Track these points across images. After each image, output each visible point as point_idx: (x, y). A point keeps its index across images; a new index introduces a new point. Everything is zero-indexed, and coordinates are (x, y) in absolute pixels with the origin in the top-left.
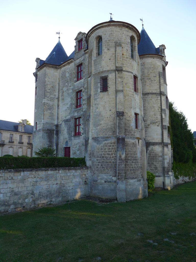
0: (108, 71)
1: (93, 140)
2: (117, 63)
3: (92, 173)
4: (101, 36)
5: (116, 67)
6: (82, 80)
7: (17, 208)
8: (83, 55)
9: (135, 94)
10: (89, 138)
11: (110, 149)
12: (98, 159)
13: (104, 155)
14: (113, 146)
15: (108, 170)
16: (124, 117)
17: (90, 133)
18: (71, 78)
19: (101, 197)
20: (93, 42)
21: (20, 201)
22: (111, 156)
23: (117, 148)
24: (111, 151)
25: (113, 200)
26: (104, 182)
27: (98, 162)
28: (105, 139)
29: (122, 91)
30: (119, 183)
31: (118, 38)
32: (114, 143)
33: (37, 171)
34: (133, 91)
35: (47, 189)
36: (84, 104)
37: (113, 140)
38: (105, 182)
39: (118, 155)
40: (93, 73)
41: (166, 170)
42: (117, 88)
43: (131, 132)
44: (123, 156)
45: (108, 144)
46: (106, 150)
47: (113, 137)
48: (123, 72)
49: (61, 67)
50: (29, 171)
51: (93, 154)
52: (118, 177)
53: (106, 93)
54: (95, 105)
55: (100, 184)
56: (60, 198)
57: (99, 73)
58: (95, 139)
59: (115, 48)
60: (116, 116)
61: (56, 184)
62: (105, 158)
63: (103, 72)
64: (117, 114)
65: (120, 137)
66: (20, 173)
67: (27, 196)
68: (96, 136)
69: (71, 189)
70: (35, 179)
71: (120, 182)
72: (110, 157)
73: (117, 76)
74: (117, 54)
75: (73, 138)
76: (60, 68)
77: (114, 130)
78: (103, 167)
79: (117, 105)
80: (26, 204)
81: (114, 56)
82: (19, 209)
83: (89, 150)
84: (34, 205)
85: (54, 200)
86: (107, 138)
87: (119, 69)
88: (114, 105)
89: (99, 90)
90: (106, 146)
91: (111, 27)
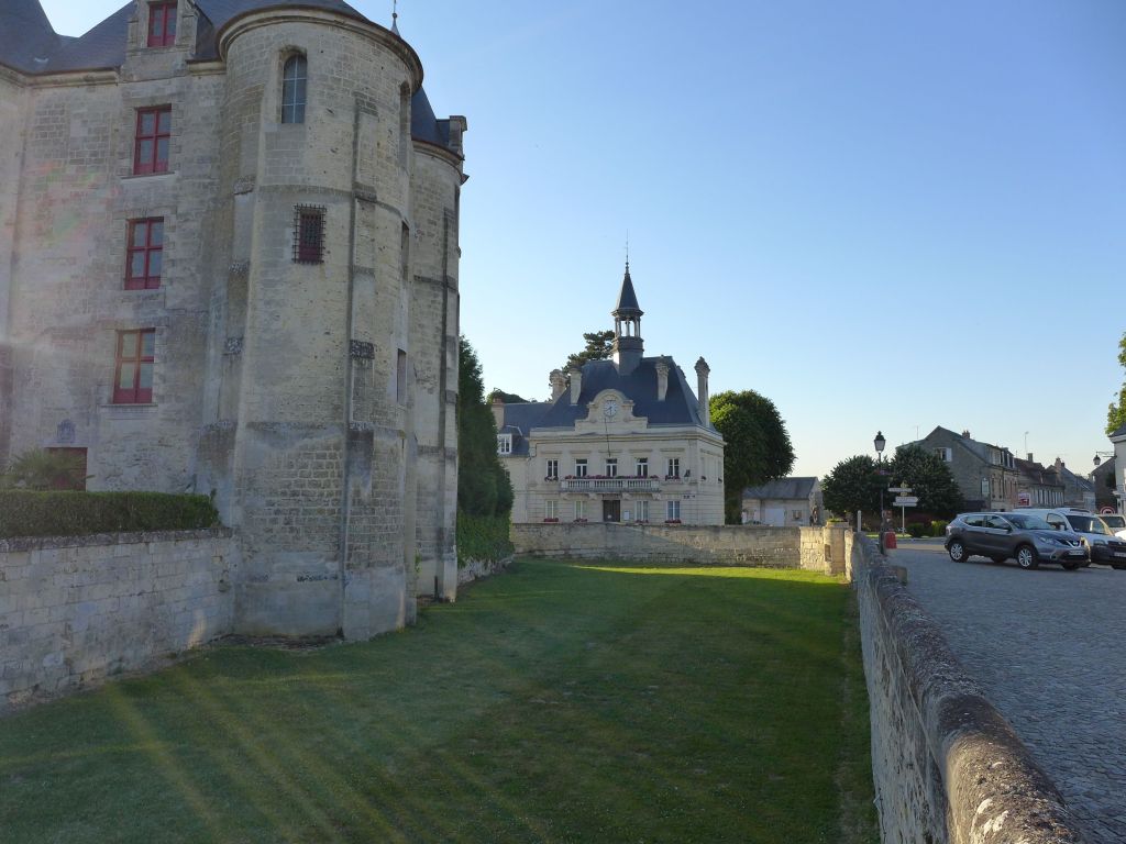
0: (326, 191)
1: (252, 431)
2: (358, 171)
3: (242, 550)
4: (303, 51)
5: (356, 185)
6: (167, 180)
7: (16, 692)
8: (177, 74)
9: (402, 286)
10: (236, 424)
11: (320, 466)
12: (275, 499)
13: (298, 486)
14: (333, 457)
15: (313, 539)
16: (373, 361)
17: (242, 406)
18: (103, 152)
19: (284, 633)
20: (267, 62)
21: (27, 666)
22: (326, 491)
23: (348, 464)
24: (326, 474)
25: (327, 637)
26: (295, 579)
27: (272, 512)
28: (304, 431)
29: (371, 272)
30: (351, 579)
31: (366, 83)
32: (337, 448)
33: (83, 546)
34: (397, 275)
35: (111, 612)
36: (171, 281)
37: (336, 437)
38: (301, 579)
39: (351, 489)
40: (260, 182)
41: (446, 537)
42: (355, 259)
43: (386, 413)
44: (366, 493)
45: (313, 448)
46: (308, 470)
47: (332, 424)
48: (377, 207)
49: (38, 84)
50: (58, 546)
51: (251, 482)
52: (349, 559)
53: (313, 270)
54: (268, 303)
55: (282, 588)
56: (149, 647)
57: (290, 188)
58: (264, 429)
59: (353, 114)
60: (346, 353)
61: (139, 595)
62: (301, 497)
63: (304, 190)
64: (351, 349)
65: (360, 429)
66: (26, 554)
67: (50, 643)
68: (265, 418)
69: (180, 610)
70: (76, 576)
71: (353, 576)
72: (322, 495)
73: (357, 217)
74: (363, 138)
75: (103, 410)
76: (31, 85)
77: (336, 402)
78: (292, 530)
79: (353, 320)
80: (46, 675)
81: (349, 140)
82: (20, 698)
83: (235, 466)
84: (67, 678)
85: (129, 653)
86: (313, 427)
87: (367, 194)
88: (343, 316)
89: (288, 253)
90: (308, 455)
91: (343, 33)
